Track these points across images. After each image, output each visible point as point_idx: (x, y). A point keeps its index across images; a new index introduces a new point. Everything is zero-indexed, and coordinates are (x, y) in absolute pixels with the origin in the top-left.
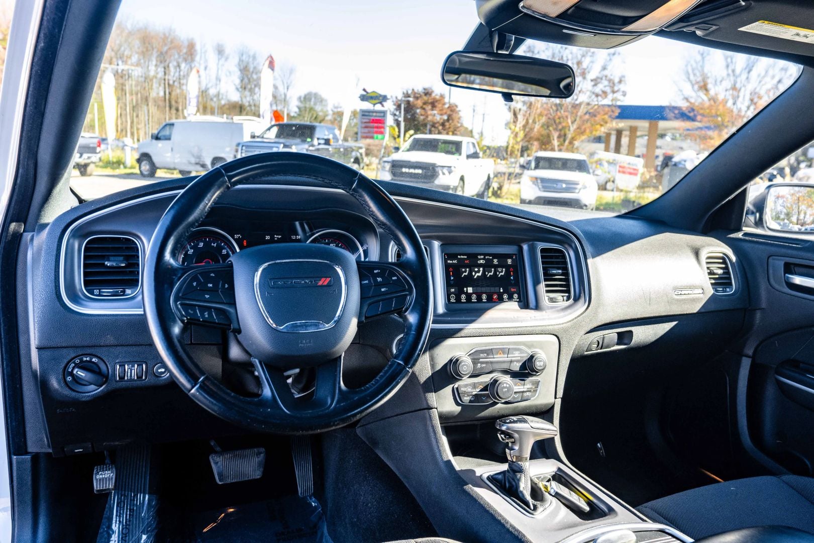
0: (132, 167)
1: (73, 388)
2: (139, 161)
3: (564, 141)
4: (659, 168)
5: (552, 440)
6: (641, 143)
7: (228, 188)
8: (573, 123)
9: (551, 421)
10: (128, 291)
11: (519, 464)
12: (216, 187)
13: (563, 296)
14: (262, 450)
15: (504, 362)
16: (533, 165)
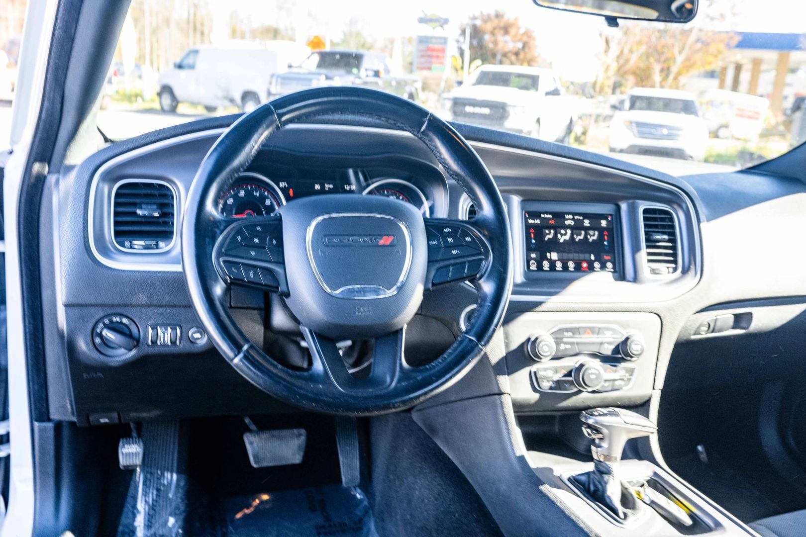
0: (153, 101)
1: (103, 351)
2: (160, 95)
3: (668, 75)
4: (789, 112)
5: (646, 439)
6: (766, 80)
7: (278, 127)
8: (680, 52)
9: (646, 414)
10: (161, 244)
11: (606, 464)
12: (264, 126)
13: (668, 268)
14: (303, 431)
15: (593, 343)
16: (627, 104)
